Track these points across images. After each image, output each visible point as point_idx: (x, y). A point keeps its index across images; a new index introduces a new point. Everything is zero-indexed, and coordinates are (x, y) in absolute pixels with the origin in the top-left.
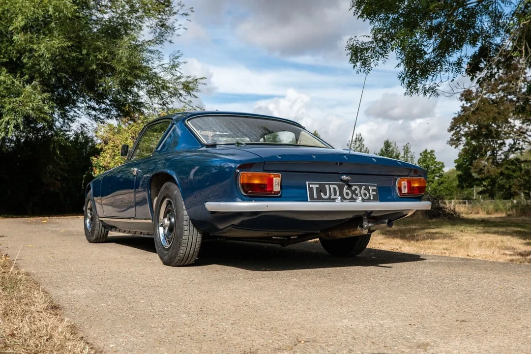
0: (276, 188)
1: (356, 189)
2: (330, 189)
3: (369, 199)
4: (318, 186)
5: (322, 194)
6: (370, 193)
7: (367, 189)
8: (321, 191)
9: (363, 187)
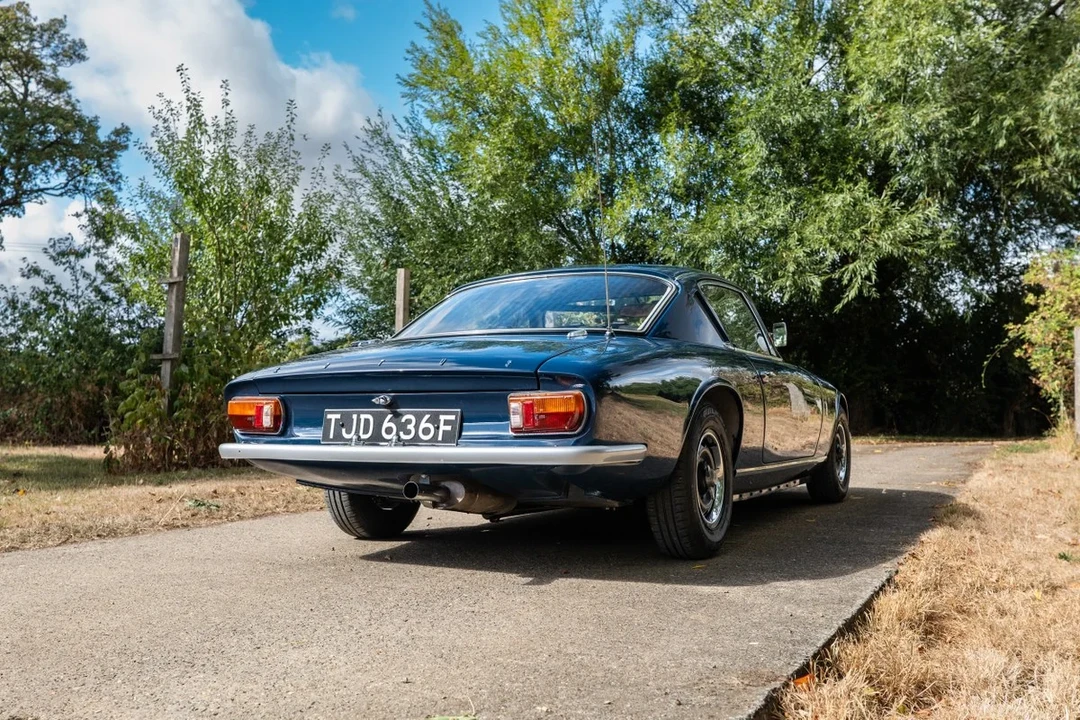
0: (267, 421)
1: (409, 421)
2: (359, 420)
3: (434, 442)
4: (338, 416)
5: (344, 430)
6: (438, 428)
7: (434, 420)
8: (343, 426)
9: (427, 416)
